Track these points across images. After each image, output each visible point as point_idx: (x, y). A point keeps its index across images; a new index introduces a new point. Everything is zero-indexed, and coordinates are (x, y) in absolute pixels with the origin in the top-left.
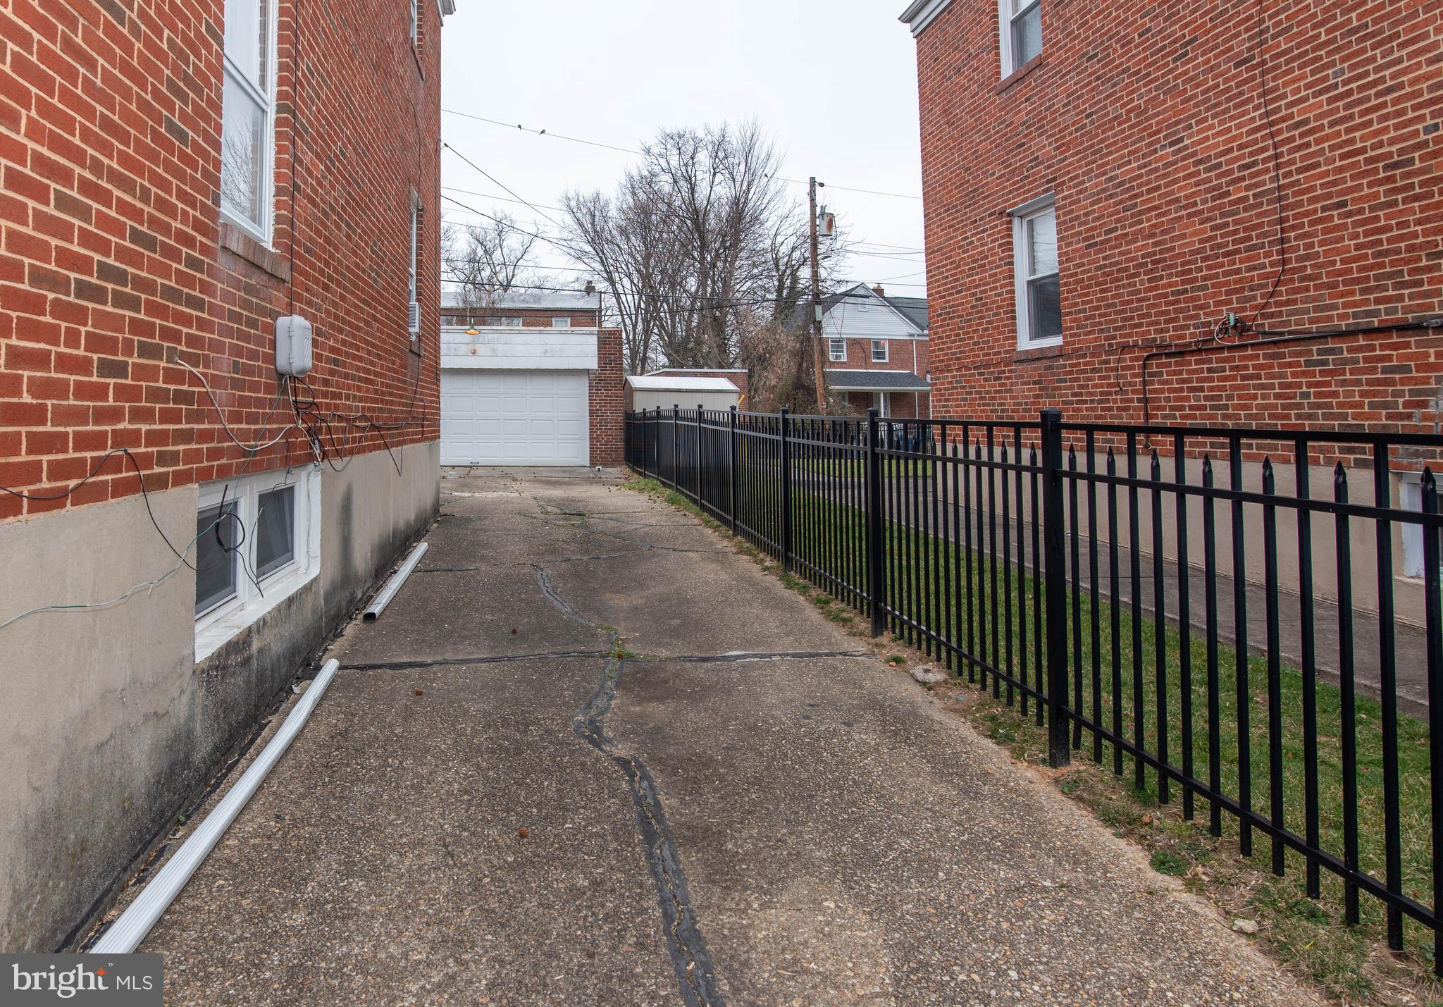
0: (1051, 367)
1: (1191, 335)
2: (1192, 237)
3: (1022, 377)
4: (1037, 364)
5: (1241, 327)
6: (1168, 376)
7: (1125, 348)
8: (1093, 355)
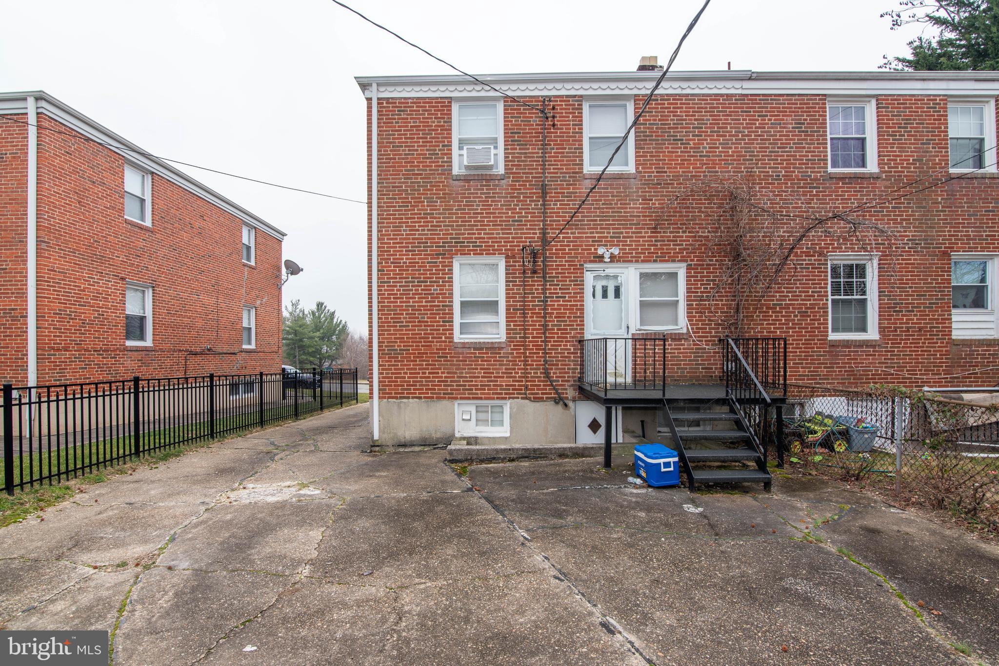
0: (148, 355)
1: (198, 350)
2: (200, 324)
3: (131, 357)
4: (141, 353)
5: (209, 350)
6: (193, 361)
7: (180, 351)
8: (168, 352)
